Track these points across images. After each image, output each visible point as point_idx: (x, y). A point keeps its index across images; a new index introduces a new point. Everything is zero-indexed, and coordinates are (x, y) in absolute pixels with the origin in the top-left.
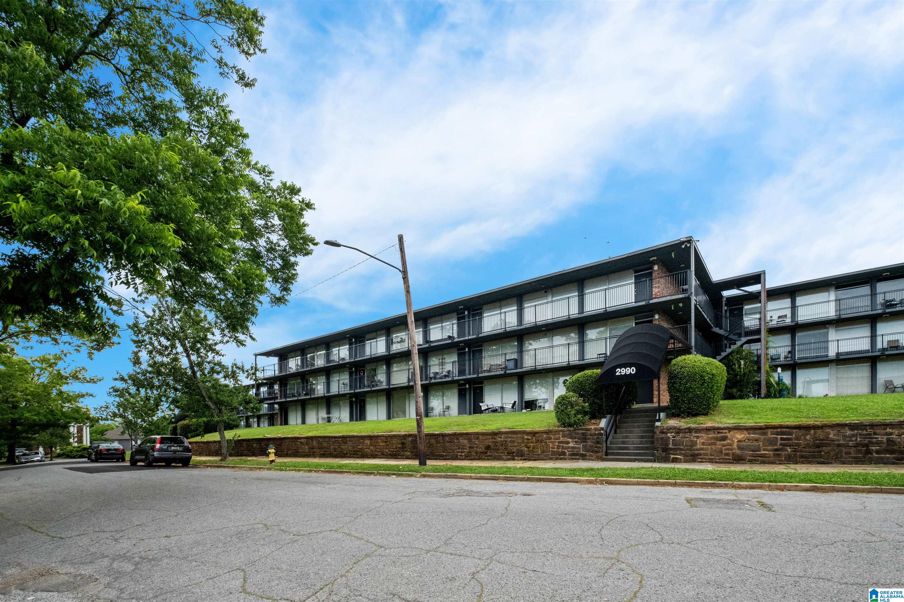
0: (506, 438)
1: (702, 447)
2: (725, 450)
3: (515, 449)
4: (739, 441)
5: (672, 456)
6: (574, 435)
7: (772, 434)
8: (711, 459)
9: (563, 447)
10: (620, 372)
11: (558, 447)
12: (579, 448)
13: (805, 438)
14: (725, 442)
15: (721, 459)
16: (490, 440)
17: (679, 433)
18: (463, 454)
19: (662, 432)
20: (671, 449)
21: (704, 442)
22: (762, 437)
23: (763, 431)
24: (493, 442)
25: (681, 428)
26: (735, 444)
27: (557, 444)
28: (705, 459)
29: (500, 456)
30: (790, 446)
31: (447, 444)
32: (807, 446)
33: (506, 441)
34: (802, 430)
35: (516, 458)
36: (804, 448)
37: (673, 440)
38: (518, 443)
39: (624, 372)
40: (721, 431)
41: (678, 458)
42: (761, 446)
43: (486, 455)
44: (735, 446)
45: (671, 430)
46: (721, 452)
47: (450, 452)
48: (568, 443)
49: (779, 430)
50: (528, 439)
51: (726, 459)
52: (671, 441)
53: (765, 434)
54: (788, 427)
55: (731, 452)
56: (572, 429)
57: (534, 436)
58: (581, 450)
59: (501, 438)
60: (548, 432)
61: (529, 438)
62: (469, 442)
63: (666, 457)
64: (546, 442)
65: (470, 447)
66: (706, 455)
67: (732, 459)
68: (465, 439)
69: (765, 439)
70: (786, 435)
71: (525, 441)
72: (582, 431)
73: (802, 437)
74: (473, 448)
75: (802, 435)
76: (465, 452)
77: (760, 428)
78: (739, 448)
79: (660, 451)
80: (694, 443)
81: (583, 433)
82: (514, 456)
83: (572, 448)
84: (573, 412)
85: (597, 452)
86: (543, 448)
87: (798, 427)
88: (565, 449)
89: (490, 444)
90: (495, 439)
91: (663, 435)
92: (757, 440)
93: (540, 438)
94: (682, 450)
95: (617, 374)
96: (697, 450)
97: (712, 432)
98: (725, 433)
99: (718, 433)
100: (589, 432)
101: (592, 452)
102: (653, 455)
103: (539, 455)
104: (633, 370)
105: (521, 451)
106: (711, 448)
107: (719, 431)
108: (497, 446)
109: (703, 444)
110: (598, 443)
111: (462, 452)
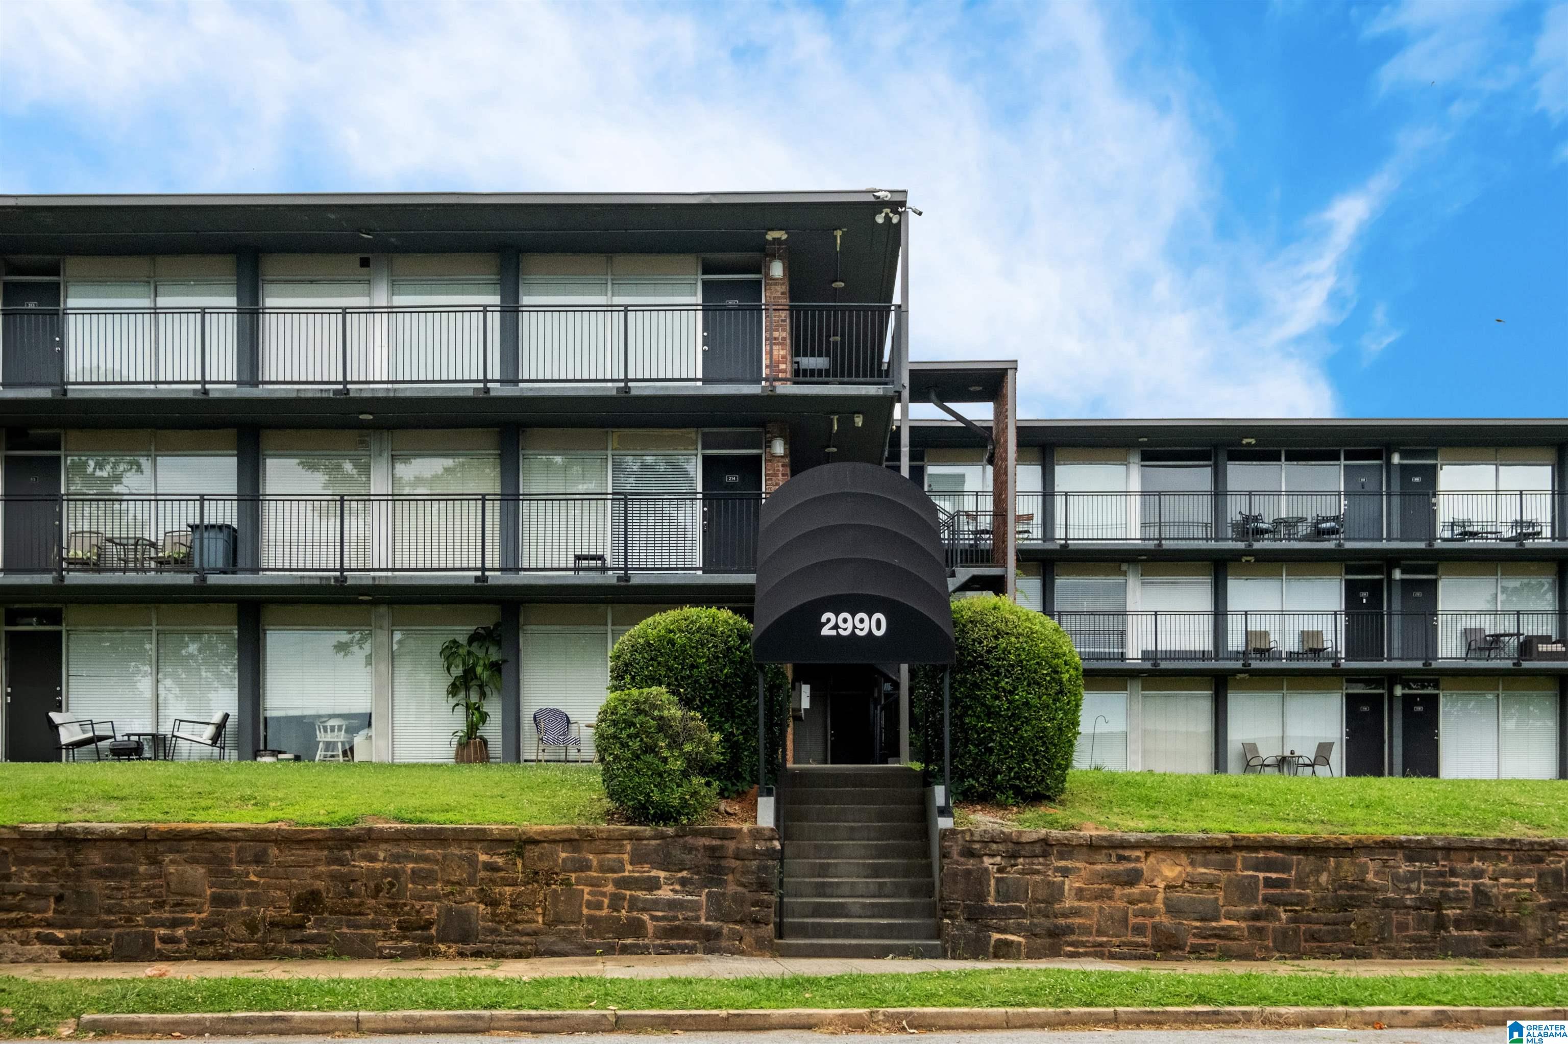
0: (396, 858)
1: (1076, 904)
2: (1136, 916)
3: (434, 910)
4: (1168, 887)
5: (996, 936)
6: (677, 853)
7: (1246, 868)
8: (1101, 945)
9: (633, 901)
10: (836, 627)
11: (615, 905)
12: (695, 907)
13: (1317, 880)
14: (1135, 890)
15: (1125, 944)
16: (322, 868)
17: (1014, 856)
18: (180, 932)
19: (969, 853)
20: (993, 911)
21: (1080, 890)
22: (1224, 875)
23: (1227, 856)
24: (333, 876)
25: (1023, 840)
26: (1160, 896)
27: (610, 888)
28: (1083, 944)
29: (364, 939)
30: (1285, 904)
31: (97, 886)
32: (1322, 904)
33: (396, 874)
34: (1312, 858)
35: (442, 947)
36: (1314, 910)
37: (998, 880)
38: (448, 882)
39: (849, 625)
40: (1127, 853)
41: (1012, 942)
42: (1221, 903)
43: (298, 935)
44: (1159, 904)
45: (994, 846)
46: (1125, 920)
47: (108, 925)
48: (653, 884)
49: (1261, 855)
50: (491, 867)
51: (1138, 945)
52: (993, 882)
53: (1229, 866)
54: (1283, 847)
55: (1148, 922)
56: (670, 831)
57: (520, 855)
58: (702, 913)
59: (373, 858)
60: (573, 841)
61: (500, 861)
62: (211, 873)
63: (977, 940)
64: (566, 882)
65: (217, 900)
66: (1086, 931)
67: (1153, 946)
68: (194, 861)
69: (1230, 881)
70: (1275, 872)
71: (482, 874)
72: (707, 841)
73: (1312, 879)
74: (233, 901)
75: (1311, 871)
76: (190, 922)
77: (1221, 848)
78: (1172, 909)
79: (961, 920)
80: (1056, 892)
81: (713, 849)
82: (429, 940)
83: (672, 905)
84: (677, 765)
85: (756, 922)
86: (555, 904)
87: (1305, 848)
88: (644, 910)
89: (320, 885)
90: (341, 862)
91: (971, 864)
92: (1210, 885)
93: (544, 865)
94: (1022, 913)
95: (826, 631)
96: (1065, 915)
97: (1101, 856)
98: (1138, 859)
99: (1121, 858)
100: (731, 845)
101: (741, 922)
102: (938, 933)
103: (535, 933)
104: (878, 622)
105: (464, 917)
106: (1101, 908)
107: (1121, 852)
108: (351, 894)
109: (1080, 894)
110: (763, 886)
111: (174, 924)
